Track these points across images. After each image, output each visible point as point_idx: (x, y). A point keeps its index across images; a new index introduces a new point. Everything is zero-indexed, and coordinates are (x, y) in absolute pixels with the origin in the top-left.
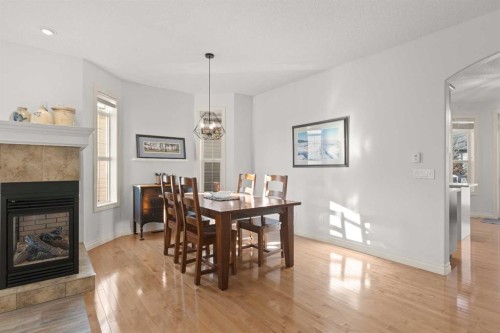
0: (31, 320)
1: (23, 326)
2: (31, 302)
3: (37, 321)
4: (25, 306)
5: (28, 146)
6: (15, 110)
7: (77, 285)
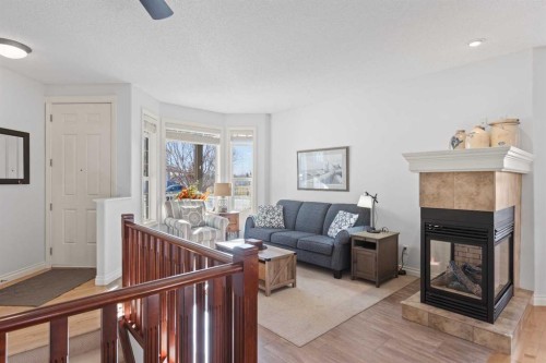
0: (430, 343)
1: (423, 344)
2: (440, 326)
3: (434, 347)
4: (435, 328)
5: (442, 173)
6: (454, 134)
7: (486, 335)
